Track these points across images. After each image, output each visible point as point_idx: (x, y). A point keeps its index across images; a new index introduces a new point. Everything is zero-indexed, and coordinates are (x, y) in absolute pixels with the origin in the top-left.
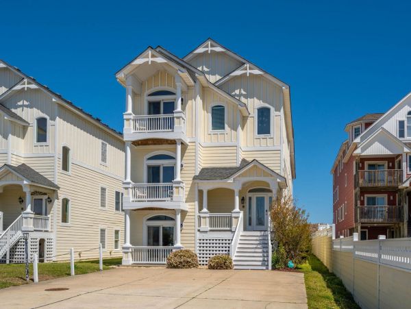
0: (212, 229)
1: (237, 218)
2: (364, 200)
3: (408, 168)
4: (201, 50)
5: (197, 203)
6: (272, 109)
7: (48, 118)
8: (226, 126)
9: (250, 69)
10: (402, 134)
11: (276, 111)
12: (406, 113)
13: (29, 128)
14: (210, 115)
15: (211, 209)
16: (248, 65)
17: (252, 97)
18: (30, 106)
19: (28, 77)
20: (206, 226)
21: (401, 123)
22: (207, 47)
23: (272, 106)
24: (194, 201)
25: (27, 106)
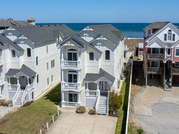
0: (90, 95)
1: (98, 93)
2: (150, 63)
3: (167, 53)
4: (85, 29)
5: (85, 87)
6: (111, 51)
7: (31, 48)
8: (94, 59)
9: (103, 38)
10: (165, 39)
11: (112, 51)
12: (168, 31)
13: (25, 52)
14: (89, 55)
15: (89, 89)
16: (102, 36)
17: (103, 46)
18: (25, 44)
19: (23, 35)
20: (88, 95)
21: (166, 35)
22: (87, 28)
23: (110, 49)
24: (84, 86)
25: (23, 43)
